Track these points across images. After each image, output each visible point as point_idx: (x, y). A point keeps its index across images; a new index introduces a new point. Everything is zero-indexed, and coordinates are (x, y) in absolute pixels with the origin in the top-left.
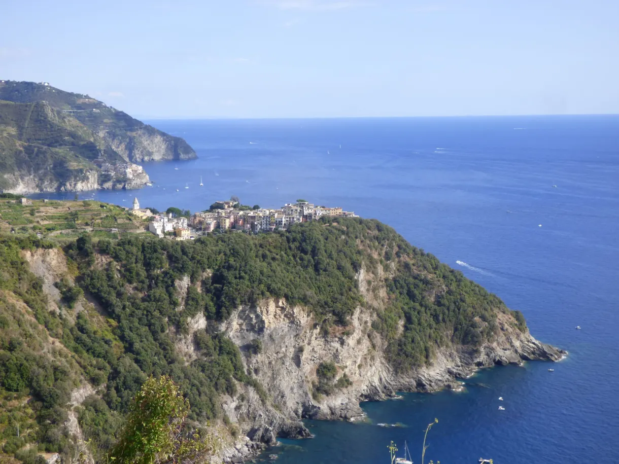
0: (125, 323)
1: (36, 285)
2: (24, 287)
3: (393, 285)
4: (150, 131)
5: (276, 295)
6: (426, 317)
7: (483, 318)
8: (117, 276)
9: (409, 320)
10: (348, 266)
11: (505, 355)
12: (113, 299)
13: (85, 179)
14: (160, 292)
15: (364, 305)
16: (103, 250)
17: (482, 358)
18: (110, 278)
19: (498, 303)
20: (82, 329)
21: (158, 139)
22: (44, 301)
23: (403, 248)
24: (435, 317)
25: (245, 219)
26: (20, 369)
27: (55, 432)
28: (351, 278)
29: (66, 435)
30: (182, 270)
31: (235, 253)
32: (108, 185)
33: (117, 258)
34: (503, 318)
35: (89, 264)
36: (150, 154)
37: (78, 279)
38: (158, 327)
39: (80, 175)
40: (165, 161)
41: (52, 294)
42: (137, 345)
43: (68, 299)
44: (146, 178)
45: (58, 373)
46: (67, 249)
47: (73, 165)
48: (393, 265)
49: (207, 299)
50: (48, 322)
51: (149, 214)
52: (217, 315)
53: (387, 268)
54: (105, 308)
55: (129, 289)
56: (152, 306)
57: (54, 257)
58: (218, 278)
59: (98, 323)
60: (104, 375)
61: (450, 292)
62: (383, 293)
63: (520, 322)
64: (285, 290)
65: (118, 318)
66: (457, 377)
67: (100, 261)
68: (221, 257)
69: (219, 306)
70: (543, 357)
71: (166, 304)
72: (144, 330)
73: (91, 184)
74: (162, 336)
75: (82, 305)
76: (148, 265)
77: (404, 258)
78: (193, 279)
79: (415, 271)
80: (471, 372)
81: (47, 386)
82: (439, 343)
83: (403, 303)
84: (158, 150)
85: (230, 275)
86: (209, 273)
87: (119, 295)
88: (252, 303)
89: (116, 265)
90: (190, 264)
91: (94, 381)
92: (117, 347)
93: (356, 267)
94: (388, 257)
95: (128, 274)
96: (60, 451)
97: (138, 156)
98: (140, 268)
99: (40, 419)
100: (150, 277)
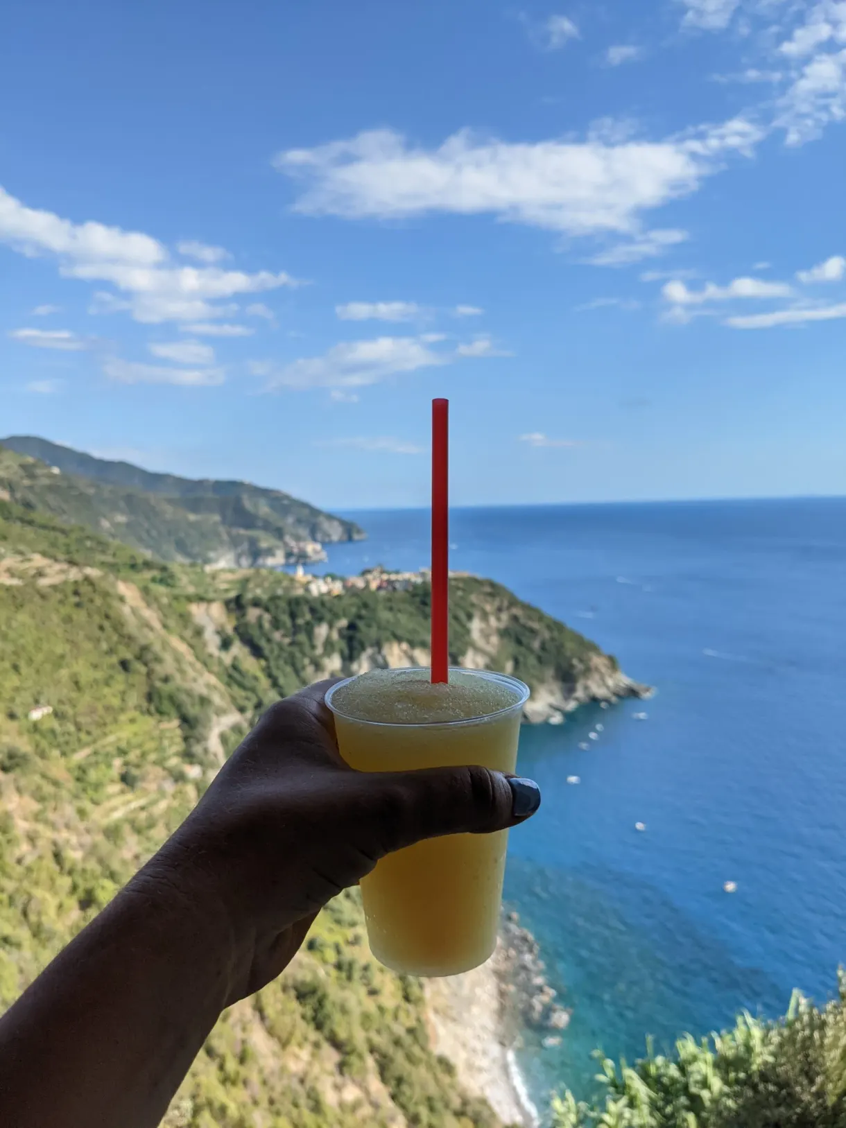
0: (272, 664)
1: (199, 632)
2: (188, 633)
3: (504, 633)
4: (330, 517)
5: (399, 639)
6: (532, 660)
7: (581, 660)
8: (267, 625)
9: (517, 662)
10: (463, 616)
11: (599, 691)
12: (263, 643)
13: (273, 555)
14: (302, 637)
15: (477, 650)
16: (256, 603)
17: (580, 693)
18: (261, 626)
19: (593, 648)
20: (235, 667)
21: (336, 524)
22: (205, 645)
23: (514, 602)
24: (540, 659)
25: (389, 582)
26: (171, 698)
27: (197, 749)
28: (464, 626)
29: (206, 751)
30: (320, 620)
31: (365, 606)
32: (292, 560)
33: (267, 610)
34: (598, 661)
35: (244, 615)
36: (329, 536)
37: (236, 629)
38: (299, 666)
39: (270, 552)
40: (341, 542)
41: (212, 641)
42: (281, 681)
43: (226, 644)
44: (323, 555)
45: (204, 701)
46: (227, 603)
47: (264, 545)
48: (504, 617)
49: (343, 645)
50: (206, 661)
51: (309, 577)
52: (350, 657)
53: (499, 619)
54: (257, 652)
55: (277, 636)
56: (295, 650)
57: (217, 610)
58: (352, 626)
59: (251, 665)
60: (250, 705)
61: (553, 639)
62: (495, 639)
63: (613, 664)
64: (408, 636)
65: (266, 659)
66: (557, 709)
67: (253, 614)
68: (354, 610)
69: (351, 648)
70: (632, 693)
71: (307, 649)
72: (289, 669)
73: (277, 560)
74: (303, 674)
75: (238, 649)
76: (293, 616)
77: (516, 611)
78: (331, 626)
79: (522, 621)
80: (571, 706)
81: (193, 710)
82: (542, 681)
83: (512, 647)
84: (336, 532)
85: (361, 624)
86: (343, 623)
87: (269, 640)
88: (378, 645)
89: (267, 617)
90: (328, 616)
91: (242, 710)
92: (264, 682)
93: (470, 617)
94: (500, 610)
95: (276, 624)
96: (201, 764)
97: (319, 536)
98: (286, 619)
99: (186, 739)
100: (294, 625)
